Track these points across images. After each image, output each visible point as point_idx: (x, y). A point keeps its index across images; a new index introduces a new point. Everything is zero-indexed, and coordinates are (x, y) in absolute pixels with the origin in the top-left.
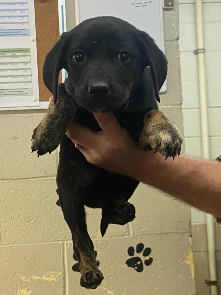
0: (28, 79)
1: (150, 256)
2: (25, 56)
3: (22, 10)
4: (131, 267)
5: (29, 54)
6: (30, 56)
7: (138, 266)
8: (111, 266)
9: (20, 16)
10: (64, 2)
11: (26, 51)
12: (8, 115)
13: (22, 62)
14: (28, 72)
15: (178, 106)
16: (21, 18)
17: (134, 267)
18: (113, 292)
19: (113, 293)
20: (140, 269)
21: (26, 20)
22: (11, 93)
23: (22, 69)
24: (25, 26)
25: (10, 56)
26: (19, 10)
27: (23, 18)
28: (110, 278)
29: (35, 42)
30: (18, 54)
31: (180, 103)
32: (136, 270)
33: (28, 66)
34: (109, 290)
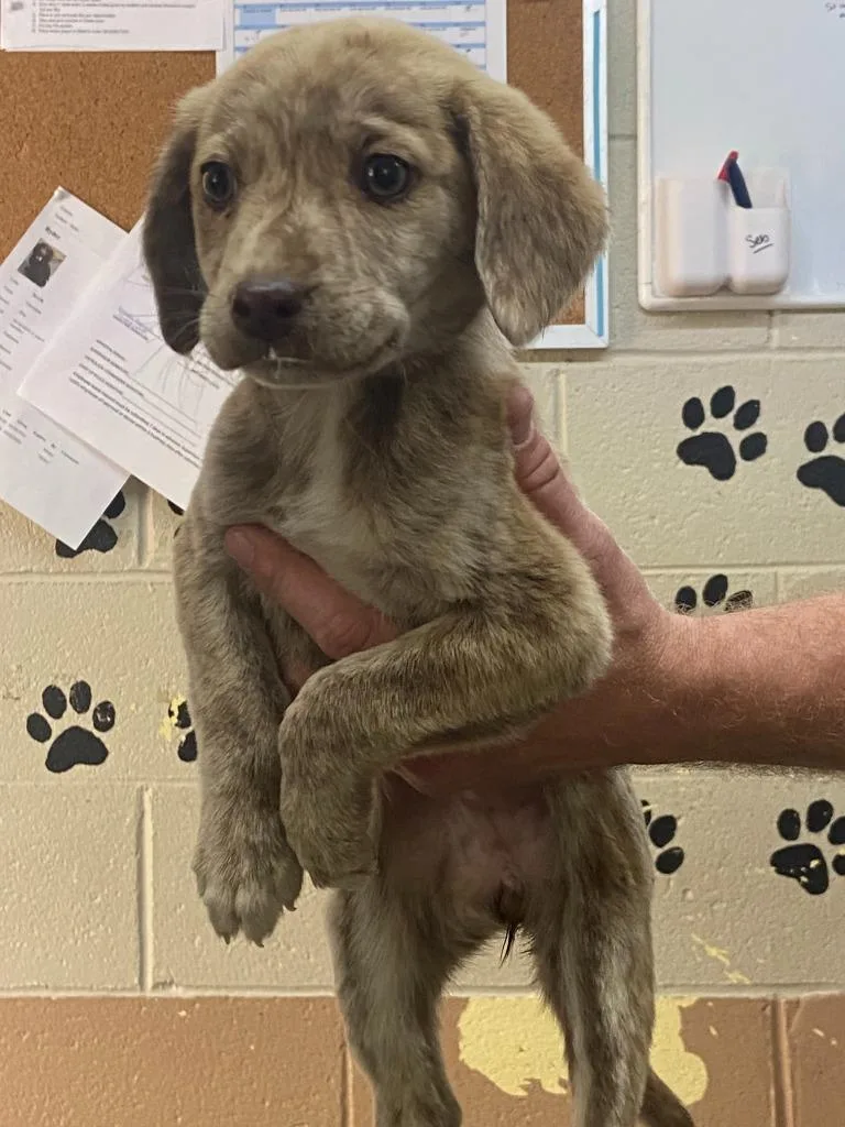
3: (467, 26)
4: (790, 875)
7: (810, 874)
8: (721, 870)
9: (458, 46)
10: (604, 1)
17: (797, 876)
18: (724, 952)
19: (724, 955)
20: (817, 884)
26: (457, 25)
27: (469, 51)
28: (715, 907)
32: (805, 886)
34: (713, 945)
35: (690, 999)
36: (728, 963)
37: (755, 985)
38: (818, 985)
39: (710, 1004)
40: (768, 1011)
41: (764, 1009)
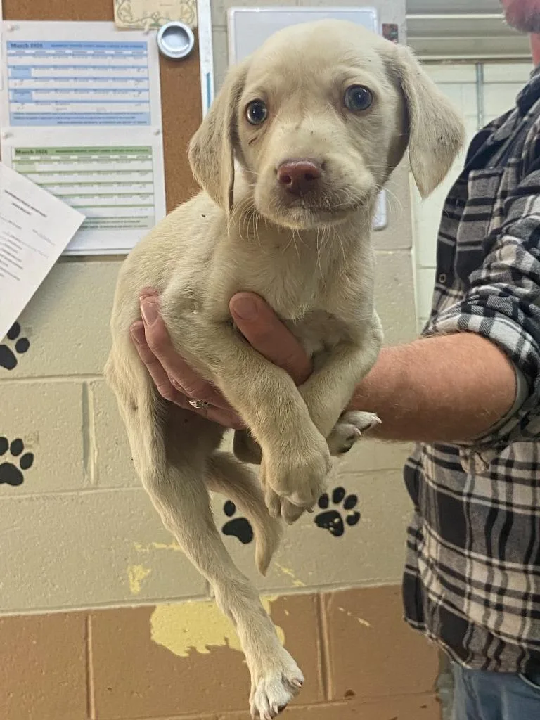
0: (148, 201)
1: (357, 508)
2: (143, 160)
3: (138, 80)
4: (323, 527)
5: (150, 156)
6: (151, 159)
7: (335, 526)
9: (134, 90)
10: (212, 68)
11: (144, 151)
12: (112, 263)
13: (138, 171)
14: (148, 188)
15: (405, 252)
16: (136, 93)
17: (328, 527)
18: (291, 570)
19: (291, 572)
20: (338, 531)
21: (144, 96)
22: (117, 224)
23: (138, 183)
24: (143, 108)
25: (117, 160)
26: (133, 79)
27: (140, 93)
29: (161, 135)
30: (130, 156)
31: (409, 246)
32: (332, 532)
33: (148, 177)
34: (285, 567)
35: (274, 598)
36: (293, 576)
37: (307, 587)
38: (340, 585)
39: (285, 598)
40: (315, 600)
41: (313, 599)
